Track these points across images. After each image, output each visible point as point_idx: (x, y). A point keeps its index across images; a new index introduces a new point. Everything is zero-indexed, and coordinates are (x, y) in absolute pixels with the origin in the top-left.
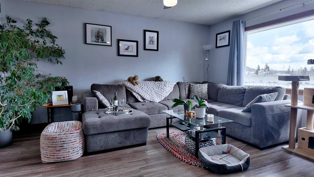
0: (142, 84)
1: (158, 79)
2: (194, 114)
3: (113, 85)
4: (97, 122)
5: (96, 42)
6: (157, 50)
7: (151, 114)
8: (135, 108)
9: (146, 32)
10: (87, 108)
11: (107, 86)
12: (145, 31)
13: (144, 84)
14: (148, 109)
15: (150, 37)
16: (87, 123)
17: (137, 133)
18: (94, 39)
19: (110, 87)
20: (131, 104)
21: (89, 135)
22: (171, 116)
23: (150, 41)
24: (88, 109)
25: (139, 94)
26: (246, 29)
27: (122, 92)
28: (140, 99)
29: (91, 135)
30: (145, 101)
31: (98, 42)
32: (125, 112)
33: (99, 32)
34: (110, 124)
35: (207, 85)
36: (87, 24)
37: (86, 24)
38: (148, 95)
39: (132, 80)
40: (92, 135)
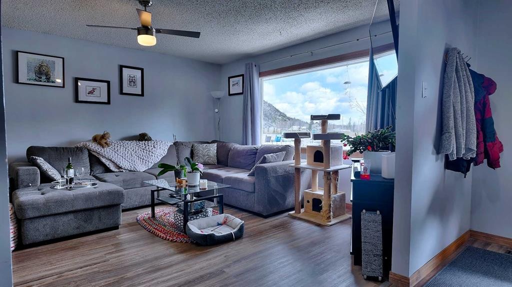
0: (116, 145)
1: (143, 137)
2: (187, 181)
3: (66, 148)
4: (38, 199)
5: (36, 80)
6: (142, 95)
7: (130, 187)
8: (105, 181)
9: (123, 68)
10: (20, 183)
11: (56, 149)
12: (121, 67)
13: (121, 146)
14: (124, 181)
15: (130, 76)
16: (21, 202)
17: (103, 213)
18: (34, 76)
19: (60, 151)
20: (97, 175)
21: (25, 219)
22: (158, 187)
23: (130, 82)
24: (22, 184)
25: (110, 160)
26: (262, 74)
27: (82, 158)
28: (112, 168)
29: (28, 219)
30: (121, 170)
31: (40, 81)
32: (85, 186)
33: (41, 66)
34: (59, 202)
35: (215, 145)
36: (19, 53)
37: (17, 52)
38: (126, 162)
39: (100, 140)
40: (30, 219)
